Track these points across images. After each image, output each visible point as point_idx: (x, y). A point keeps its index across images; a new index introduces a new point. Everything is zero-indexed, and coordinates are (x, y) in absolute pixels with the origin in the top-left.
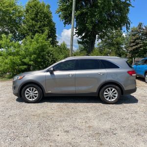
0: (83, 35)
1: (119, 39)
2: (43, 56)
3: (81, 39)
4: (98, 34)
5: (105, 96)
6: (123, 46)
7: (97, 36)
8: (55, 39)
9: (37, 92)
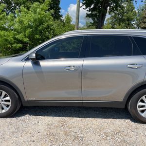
0: (92, 6)
1: (130, 14)
2: (41, 32)
3: (89, 11)
4: (110, 6)
5: (139, 109)
6: (134, 22)
7: (108, 8)
8: (59, 12)
9: (8, 98)
